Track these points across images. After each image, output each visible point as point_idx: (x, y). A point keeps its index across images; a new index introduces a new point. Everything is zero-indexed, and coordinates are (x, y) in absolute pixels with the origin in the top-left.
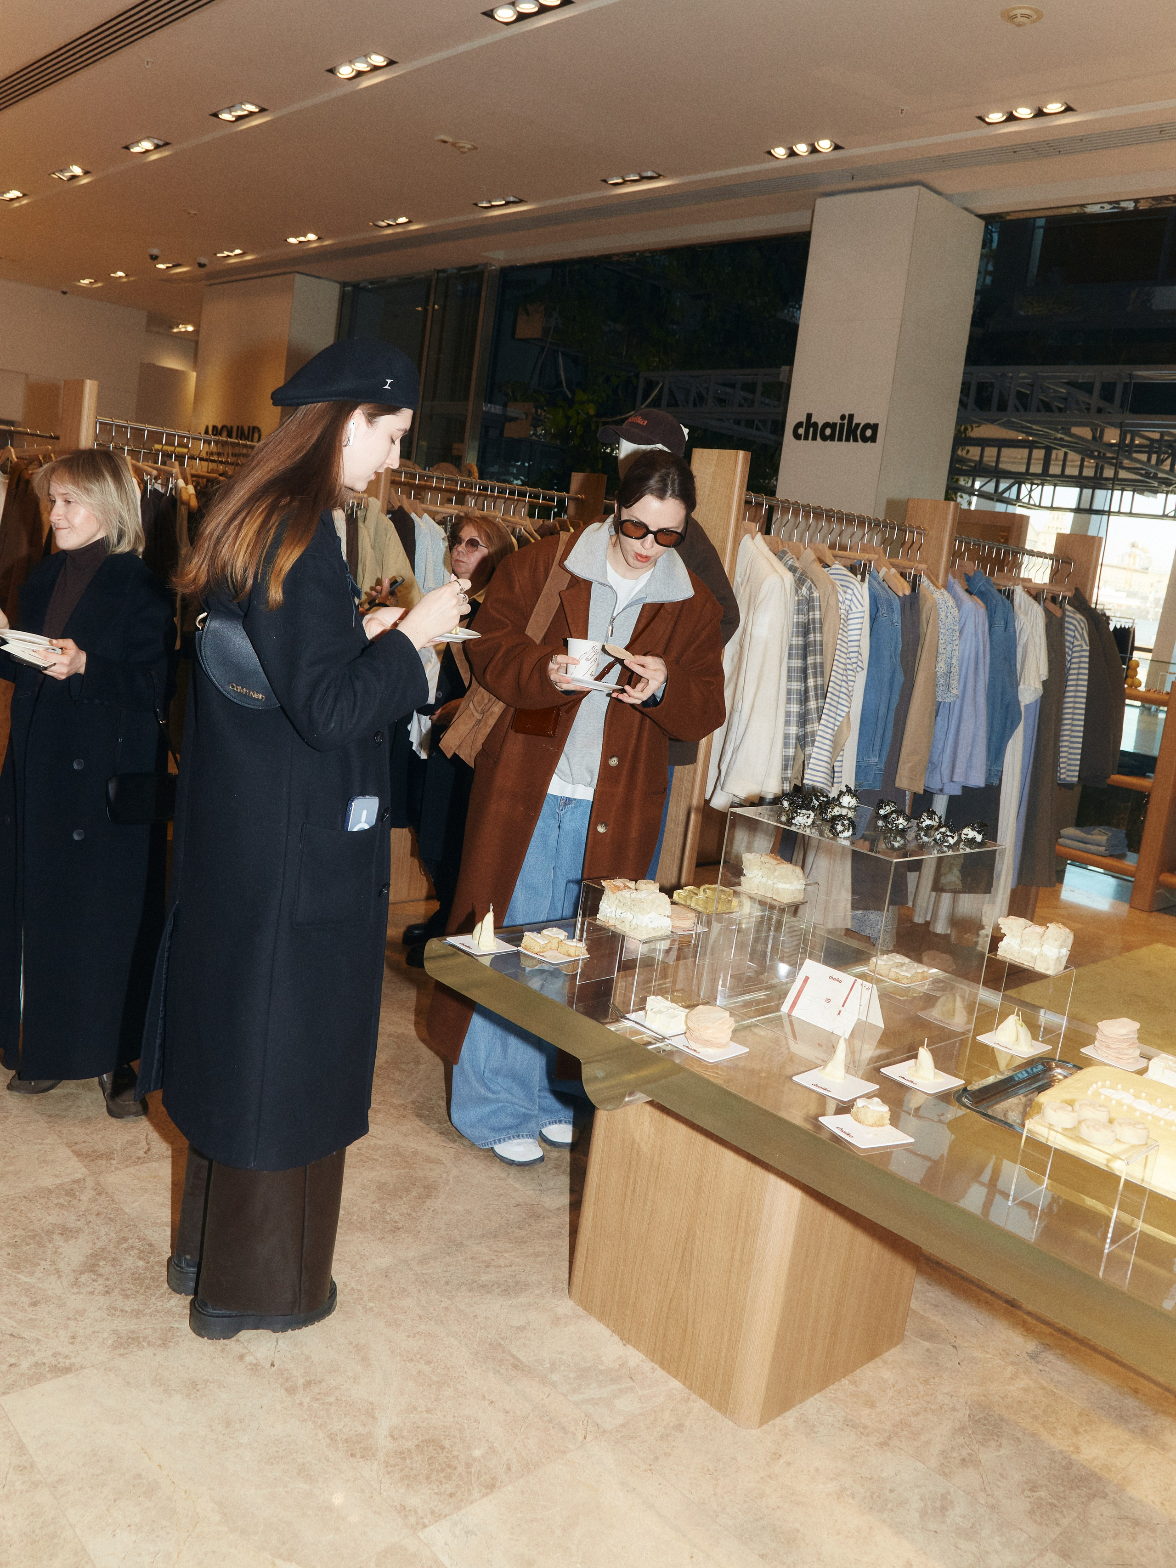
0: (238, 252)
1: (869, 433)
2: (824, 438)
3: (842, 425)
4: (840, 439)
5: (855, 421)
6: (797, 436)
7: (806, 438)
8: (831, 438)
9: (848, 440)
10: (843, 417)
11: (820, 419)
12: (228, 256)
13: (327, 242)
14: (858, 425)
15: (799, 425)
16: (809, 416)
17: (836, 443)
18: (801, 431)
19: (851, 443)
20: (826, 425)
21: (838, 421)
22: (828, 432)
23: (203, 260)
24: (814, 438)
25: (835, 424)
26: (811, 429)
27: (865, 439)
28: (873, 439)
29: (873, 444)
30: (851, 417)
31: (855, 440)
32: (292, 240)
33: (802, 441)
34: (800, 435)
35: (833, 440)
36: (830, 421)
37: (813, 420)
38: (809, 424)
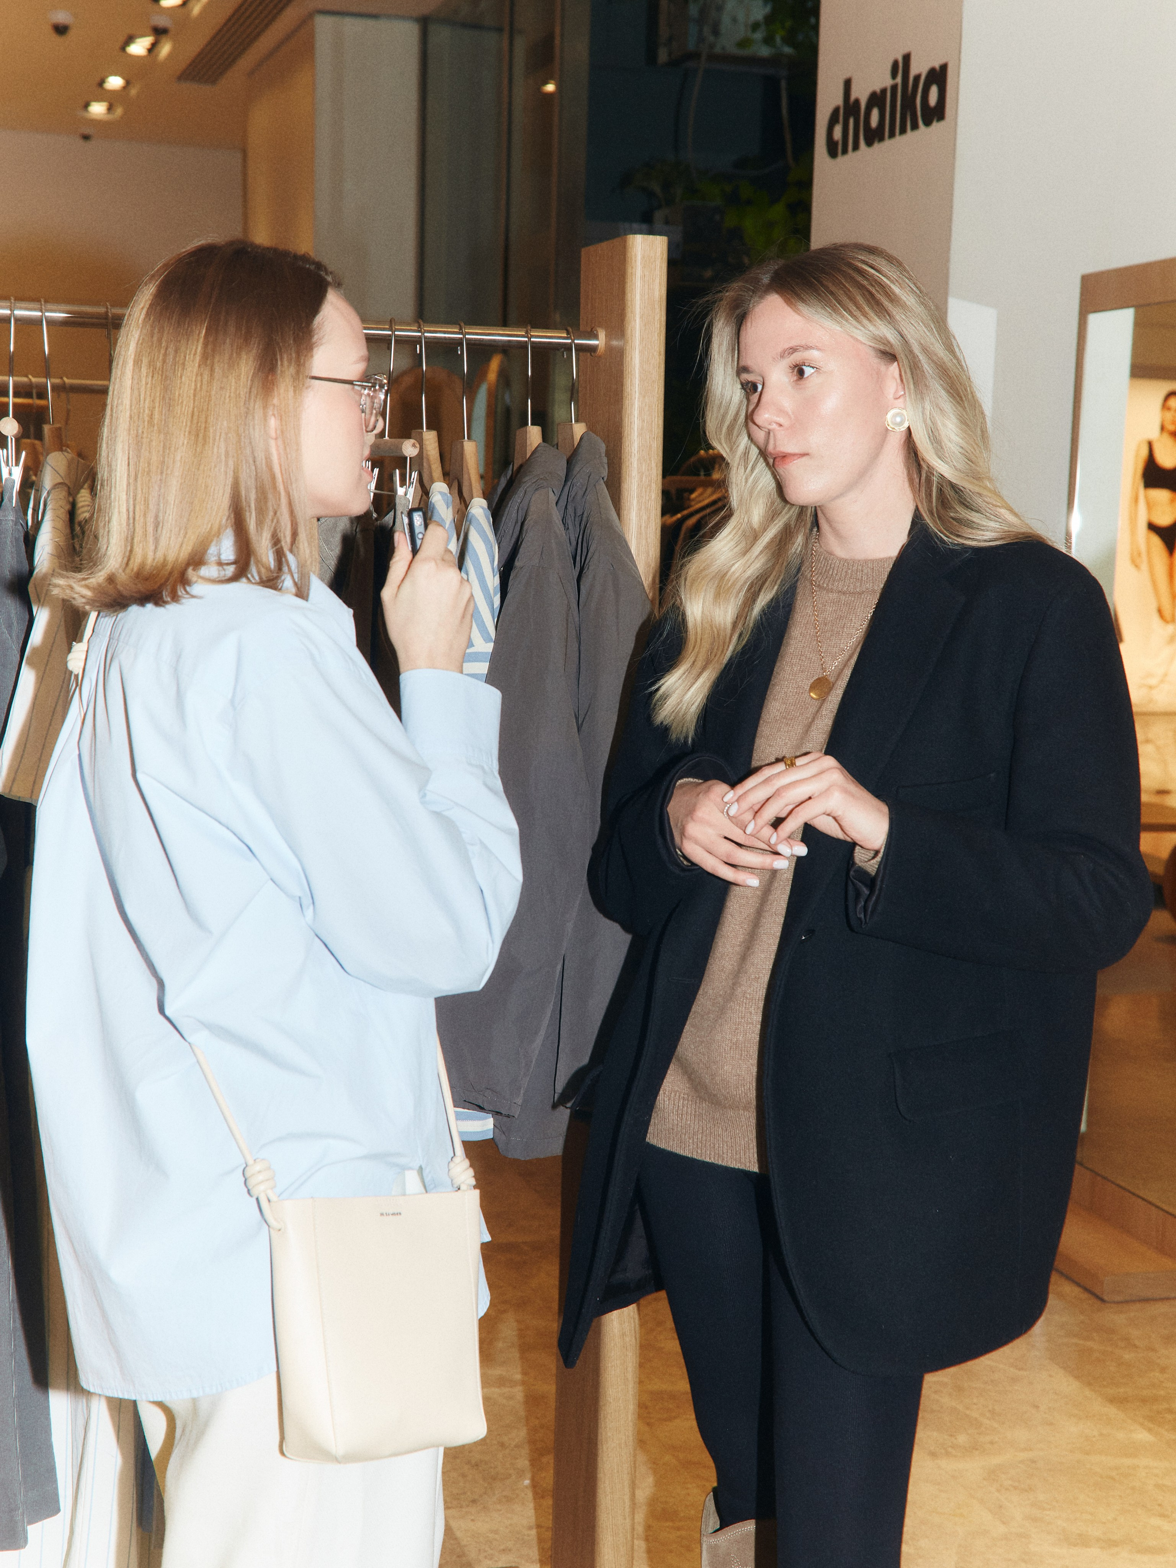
1: (934, 96)
2: (874, 136)
3: (894, 88)
4: (892, 133)
5: (913, 72)
6: (833, 151)
7: (846, 149)
8: (880, 133)
9: (904, 129)
10: (893, 71)
11: (861, 93)
14: (917, 78)
15: (833, 120)
16: (847, 87)
17: (889, 144)
18: (838, 132)
19: (910, 135)
20: (872, 101)
21: (888, 81)
22: (875, 118)
24: (856, 147)
25: (883, 92)
26: (851, 121)
27: (932, 116)
28: (941, 109)
29: (942, 124)
30: (905, 61)
31: (916, 125)
33: (841, 159)
34: (836, 143)
35: (881, 139)
36: (877, 88)
37: (853, 96)
38: (850, 108)
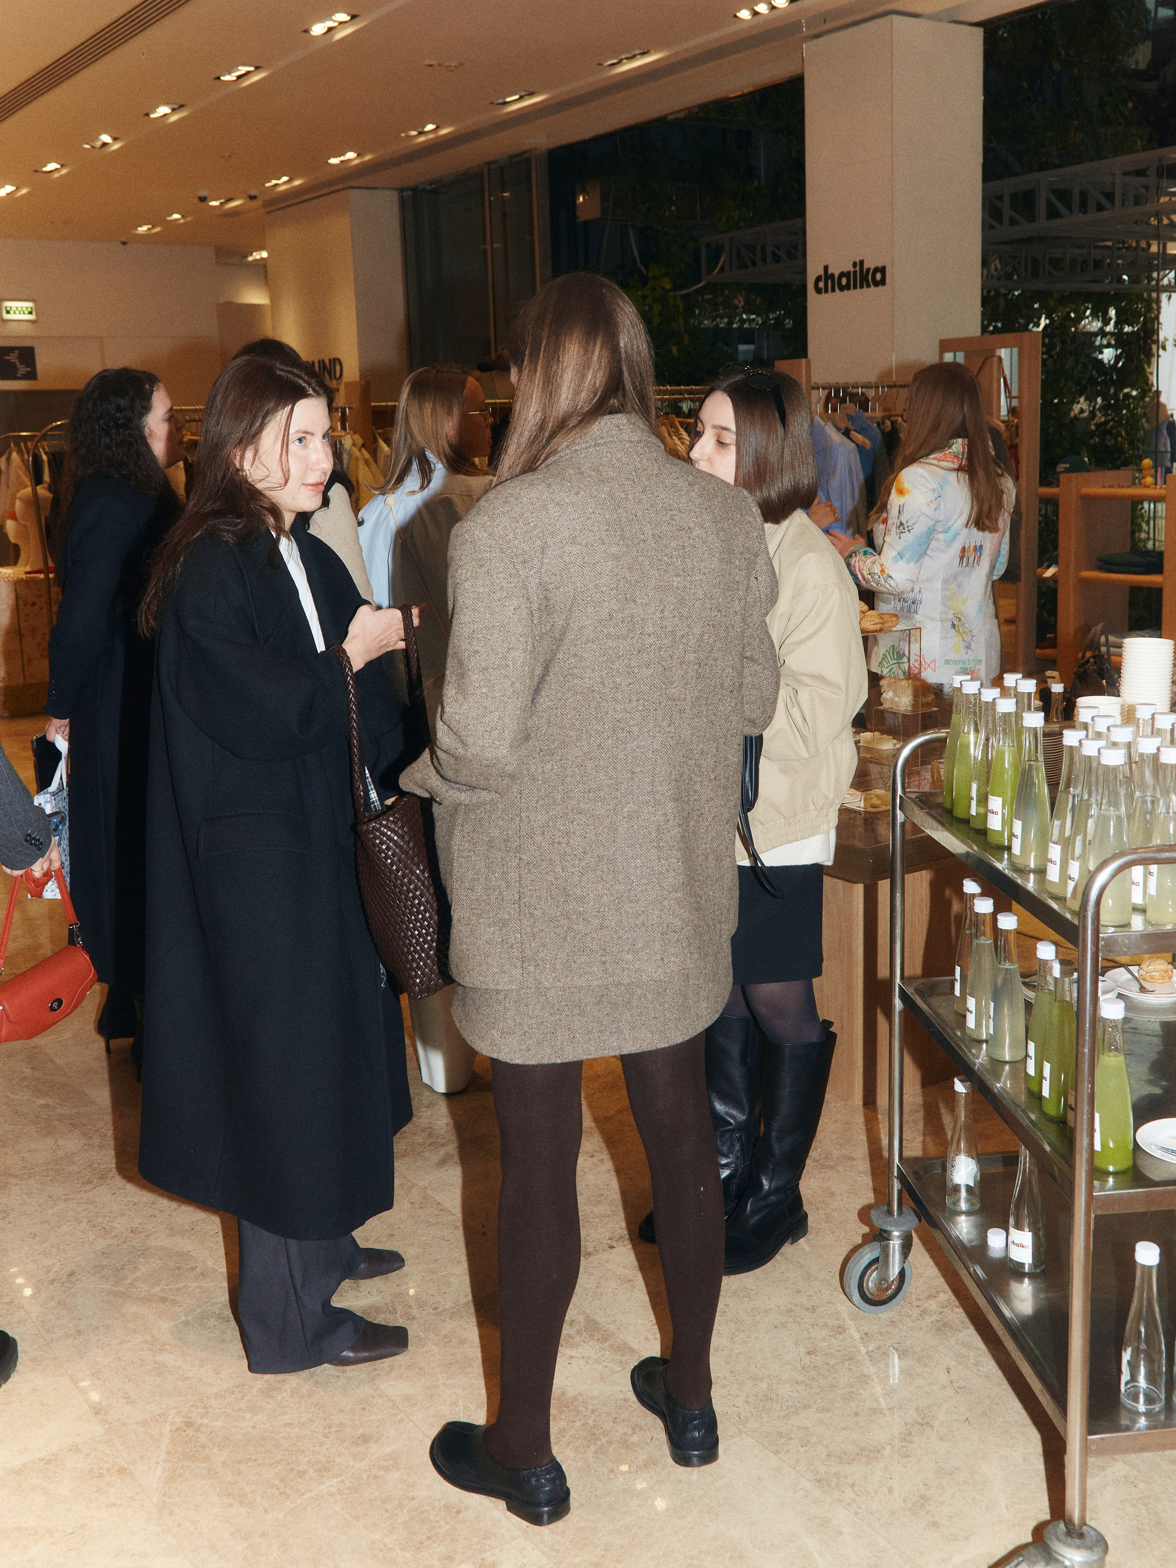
0: (285, 179)
1: (878, 276)
2: (842, 288)
3: (855, 272)
4: (855, 287)
5: (866, 267)
7: (826, 291)
8: (847, 287)
9: (862, 287)
10: (855, 265)
11: (835, 270)
12: (276, 184)
13: (367, 158)
14: (868, 270)
15: (818, 279)
16: (826, 268)
17: (852, 291)
18: (821, 285)
19: (865, 289)
20: (842, 275)
21: (852, 269)
22: (844, 281)
23: (254, 192)
24: (833, 290)
25: (849, 272)
26: (830, 282)
27: (876, 284)
28: (883, 282)
29: (884, 288)
30: (862, 262)
31: (868, 286)
32: (334, 161)
33: (823, 295)
34: (821, 289)
35: (849, 289)
36: (845, 270)
37: (830, 272)
38: (827, 276)
